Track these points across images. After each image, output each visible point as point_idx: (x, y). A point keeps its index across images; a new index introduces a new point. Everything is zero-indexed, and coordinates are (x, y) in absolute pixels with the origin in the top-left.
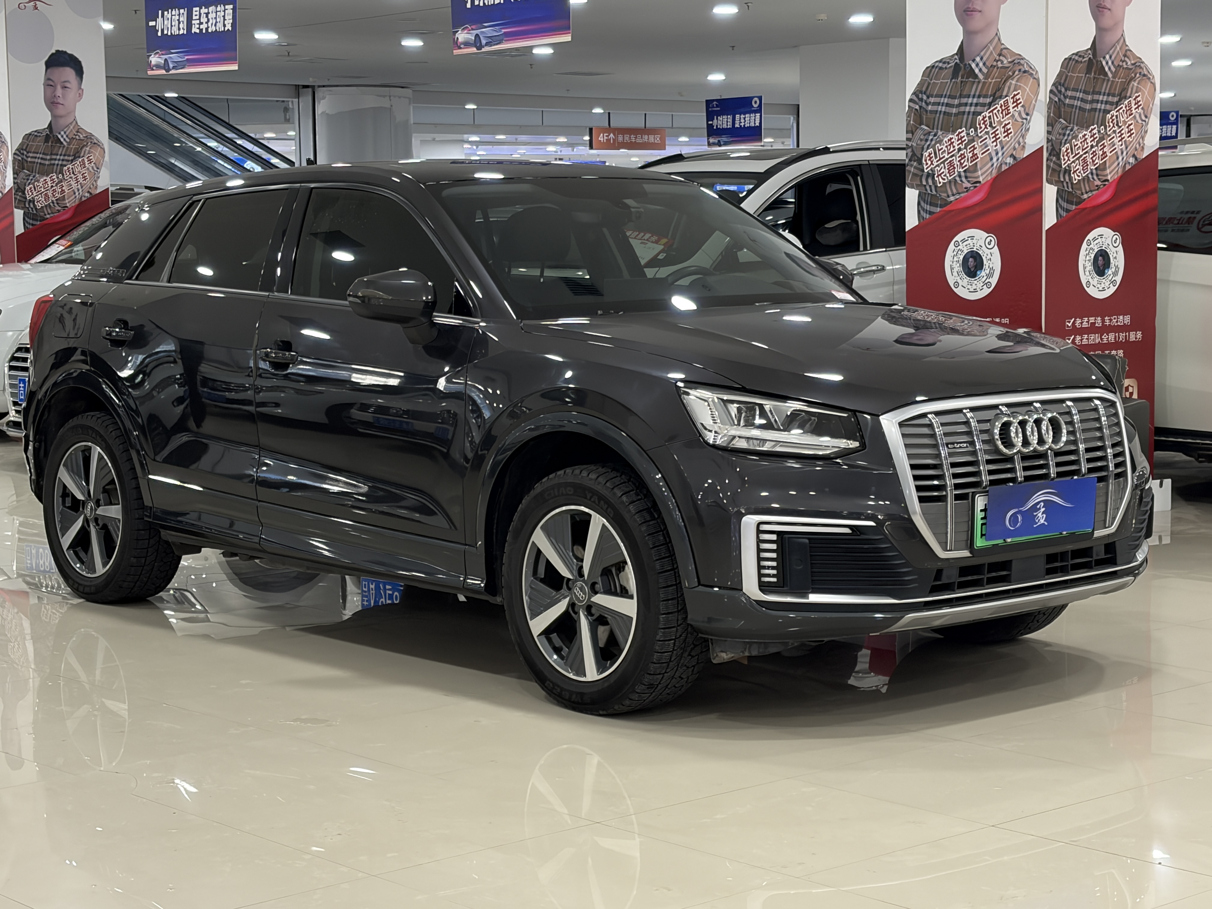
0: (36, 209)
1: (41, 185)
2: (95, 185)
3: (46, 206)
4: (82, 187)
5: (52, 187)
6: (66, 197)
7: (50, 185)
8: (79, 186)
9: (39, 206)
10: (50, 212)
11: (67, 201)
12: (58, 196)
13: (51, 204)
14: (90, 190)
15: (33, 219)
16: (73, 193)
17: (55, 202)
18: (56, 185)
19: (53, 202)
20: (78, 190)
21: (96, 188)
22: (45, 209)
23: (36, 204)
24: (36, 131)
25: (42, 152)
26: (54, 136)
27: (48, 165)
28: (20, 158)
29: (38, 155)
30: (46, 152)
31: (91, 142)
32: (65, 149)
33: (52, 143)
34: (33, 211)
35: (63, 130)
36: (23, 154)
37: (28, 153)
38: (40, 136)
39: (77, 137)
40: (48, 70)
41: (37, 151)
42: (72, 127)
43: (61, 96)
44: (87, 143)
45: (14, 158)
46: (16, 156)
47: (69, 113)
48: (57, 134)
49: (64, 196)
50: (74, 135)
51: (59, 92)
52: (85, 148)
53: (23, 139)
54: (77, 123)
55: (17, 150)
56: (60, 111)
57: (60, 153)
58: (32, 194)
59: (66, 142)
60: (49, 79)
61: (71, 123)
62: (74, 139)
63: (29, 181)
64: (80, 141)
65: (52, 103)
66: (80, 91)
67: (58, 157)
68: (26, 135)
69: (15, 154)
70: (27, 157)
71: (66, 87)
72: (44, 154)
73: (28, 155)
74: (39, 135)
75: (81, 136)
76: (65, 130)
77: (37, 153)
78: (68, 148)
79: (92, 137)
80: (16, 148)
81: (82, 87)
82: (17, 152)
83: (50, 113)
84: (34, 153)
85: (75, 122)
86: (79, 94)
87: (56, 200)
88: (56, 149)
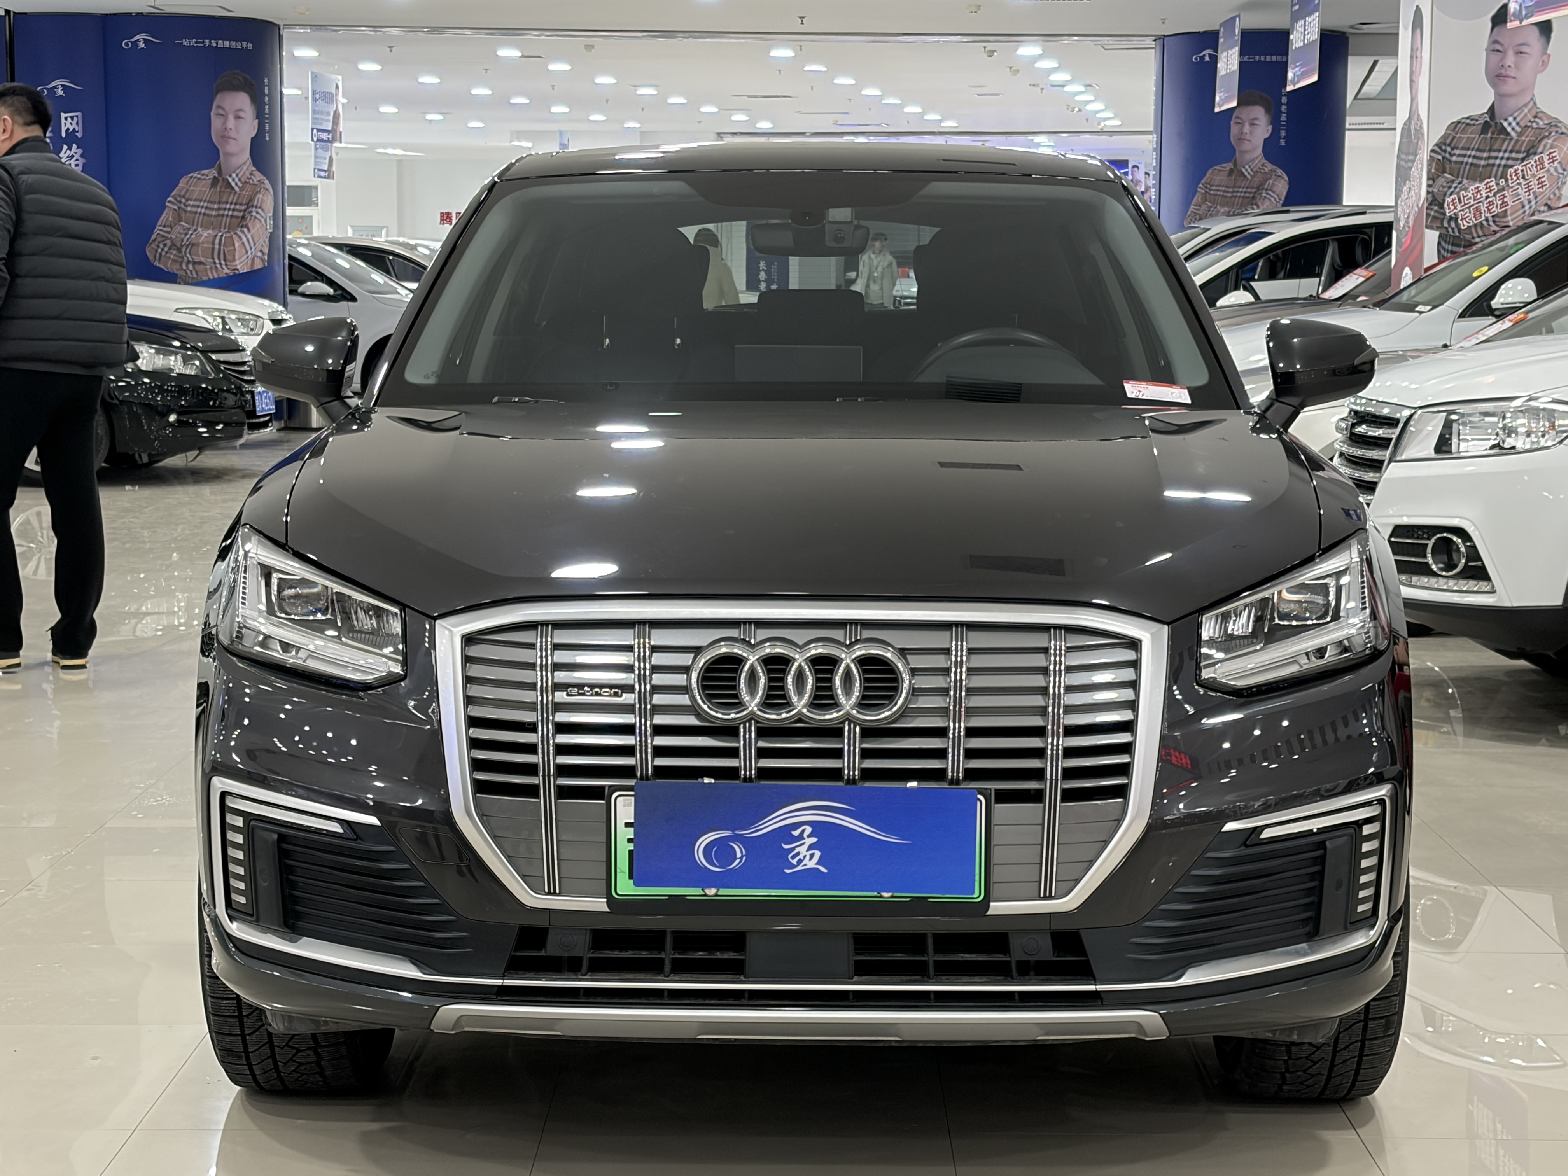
0: (1459, 230)
1: (1470, 195)
2: (1558, 195)
3: (1475, 225)
4: (1536, 198)
5: (1487, 197)
6: (1509, 212)
7: (1484, 195)
8: (1532, 196)
9: (1463, 225)
10: (1481, 233)
11: (1510, 218)
12: (1496, 210)
13: (1485, 223)
14: (1549, 203)
15: (1453, 245)
16: (1520, 206)
17: (1490, 219)
18: (1494, 195)
19: (1487, 220)
20: (1530, 202)
21: (1559, 198)
22: (1473, 230)
23: (1460, 222)
24: (1468, 118)
25: (1476, 147)
26: (1496, 123)
27: (1483, 166)
28: (1440, 157)
29: (1469, 153)
30: (1481, 147)
31: (1557, 132)
32: (1512, 143)
33: (1493, 133)
34: (1453, 232)
35: (1511, 115)
36: (1445, 151)
37: (1453, 149)
38: (1474, 125)
39: (1534, 125)
40: (1496, 29)
41: (1467, 146)
42: (1526, 111)
43: (1513, 66)
44: (1550, 134)
45: (1431, 156)
46: (1433, 155)
47: (1523, 91)
48: (1502, 121)
49: (1506, 211)
50: (1530, 121)
51: (1510, 59)
52: (1546, 140)
53: (1447, 129)
54: (1535, 104)
55: (1437, 145)
56: (1509, 87)
57: (1504, 148)
58: (1455, 208)
59: (1516, 132)
60: (1496, 42)
61: (1526, 105)
62: (1529, 127)
63: (1452, 190)
64: (1538, 131)
65: (1497, 77)
66: (1545, 58)
67: (1501, 155)
68: (1452, 123)
69: (1432, 151)
70: (1451, 155)
71: (1521, 53)
72: (1478, 150)
73: (1453, 152)
74: (1472, 122)
75: (1541, 123)
76: (1515, 115)
77: (1468, 149)
78: (1517, 141)
79: (1559, 125)
80: (1435, 142)
81: (1549, 52)
82: (1437, 149)
83: (1493, 91)
84: (1462, 149)
85: (1532, 104)
86: (1543, 61)
87: (1493, 216)
88: (1499, 142)
